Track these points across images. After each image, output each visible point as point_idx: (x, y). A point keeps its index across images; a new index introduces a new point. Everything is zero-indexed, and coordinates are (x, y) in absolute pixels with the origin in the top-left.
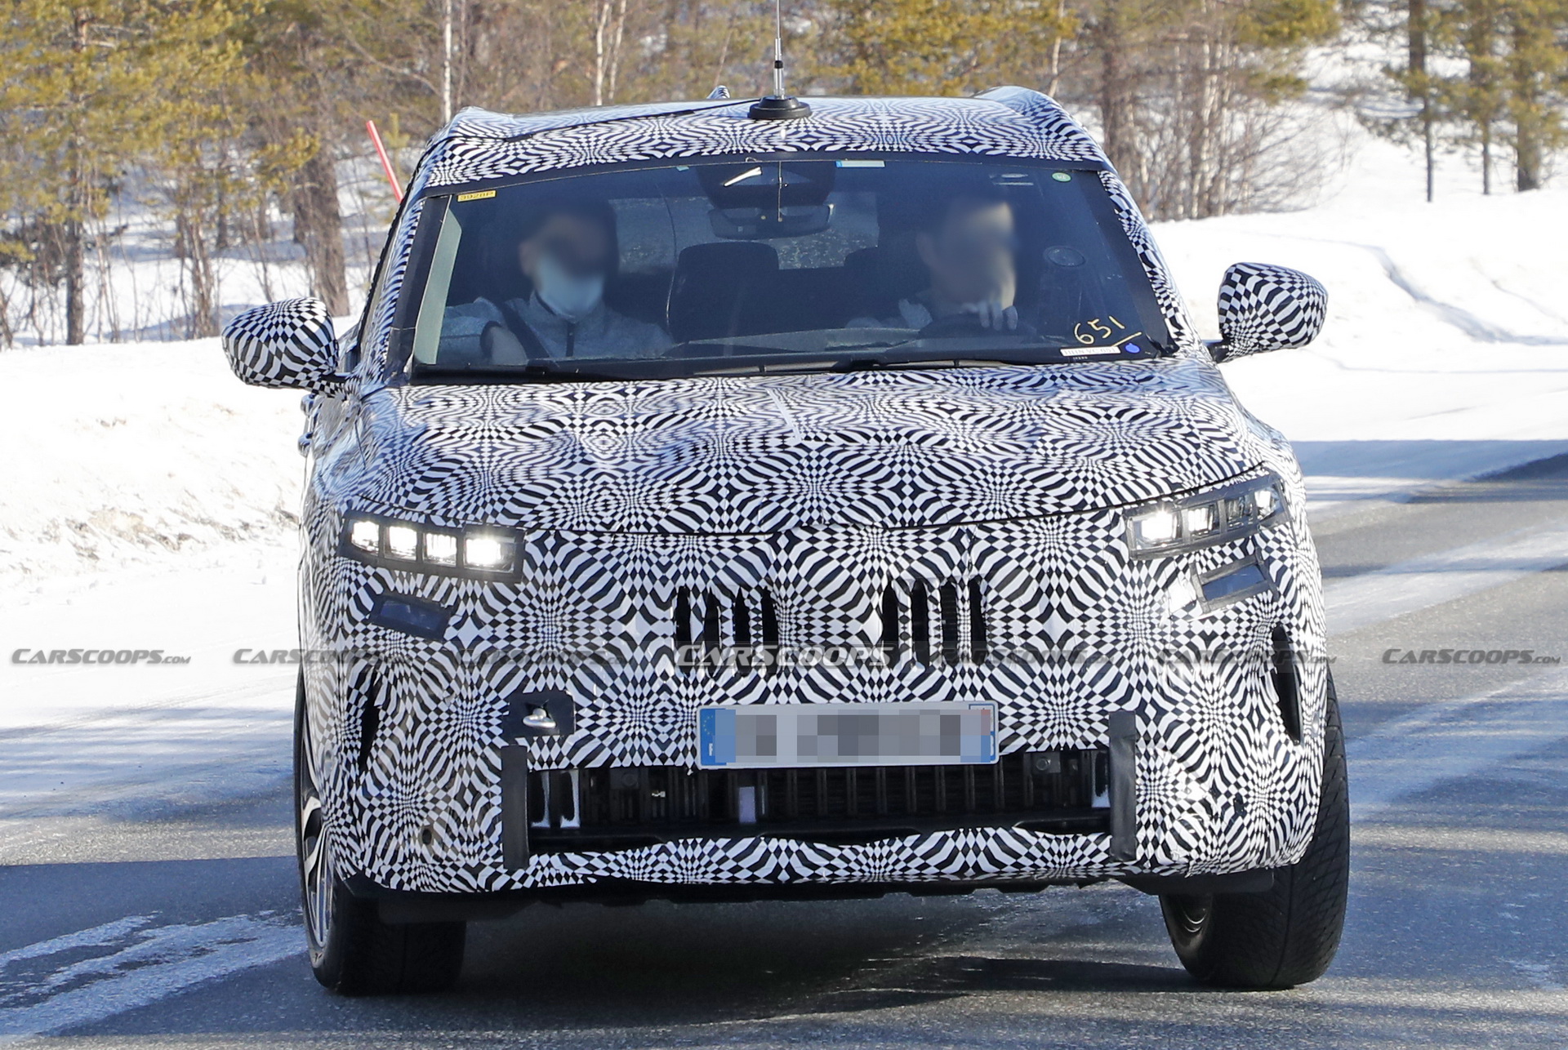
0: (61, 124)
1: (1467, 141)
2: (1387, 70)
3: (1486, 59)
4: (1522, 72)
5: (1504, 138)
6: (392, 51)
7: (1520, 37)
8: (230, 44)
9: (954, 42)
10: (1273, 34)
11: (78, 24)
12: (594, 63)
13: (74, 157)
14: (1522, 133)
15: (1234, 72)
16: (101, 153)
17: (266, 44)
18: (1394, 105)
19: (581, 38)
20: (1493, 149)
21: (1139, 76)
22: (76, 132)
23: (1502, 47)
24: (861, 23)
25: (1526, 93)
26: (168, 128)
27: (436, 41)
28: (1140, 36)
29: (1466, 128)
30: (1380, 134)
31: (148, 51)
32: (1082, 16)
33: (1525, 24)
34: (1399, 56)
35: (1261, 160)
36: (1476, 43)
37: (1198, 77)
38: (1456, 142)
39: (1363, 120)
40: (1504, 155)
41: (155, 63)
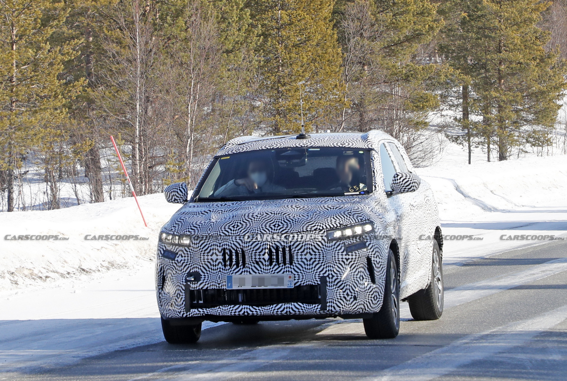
0: (6, 137)
1: (482, 143)
2: (455, 119)
3: (489, 116)
4: (501, 120)
5: (495, 142)
6: (119, 112)
8: (64, 109)
9: (309, 109)
10: (417, 107)
11: (12, 102)
12: (188, 116)
13: (10, 148)
14: (501, 140)
16: (20, 146)
17: (76, 109)
18: (458, 131)
19: (183, 108)
20: (491, 146)
21: (372, 121)
22: (11, 139)
23: (494, 111)
24: (278, 103)
26: (42, 138)
27: (134, 108)
28: (373, 107)
29: (482, 139)
30: (453, 141)
31: (36, 112)
32: (353, 100)
33: (502, 104)
34: (459, 115)
35: (412, 149)
36: (485, 110)
38: (479, 144)
39: (447, 136)
41: (39, 116)
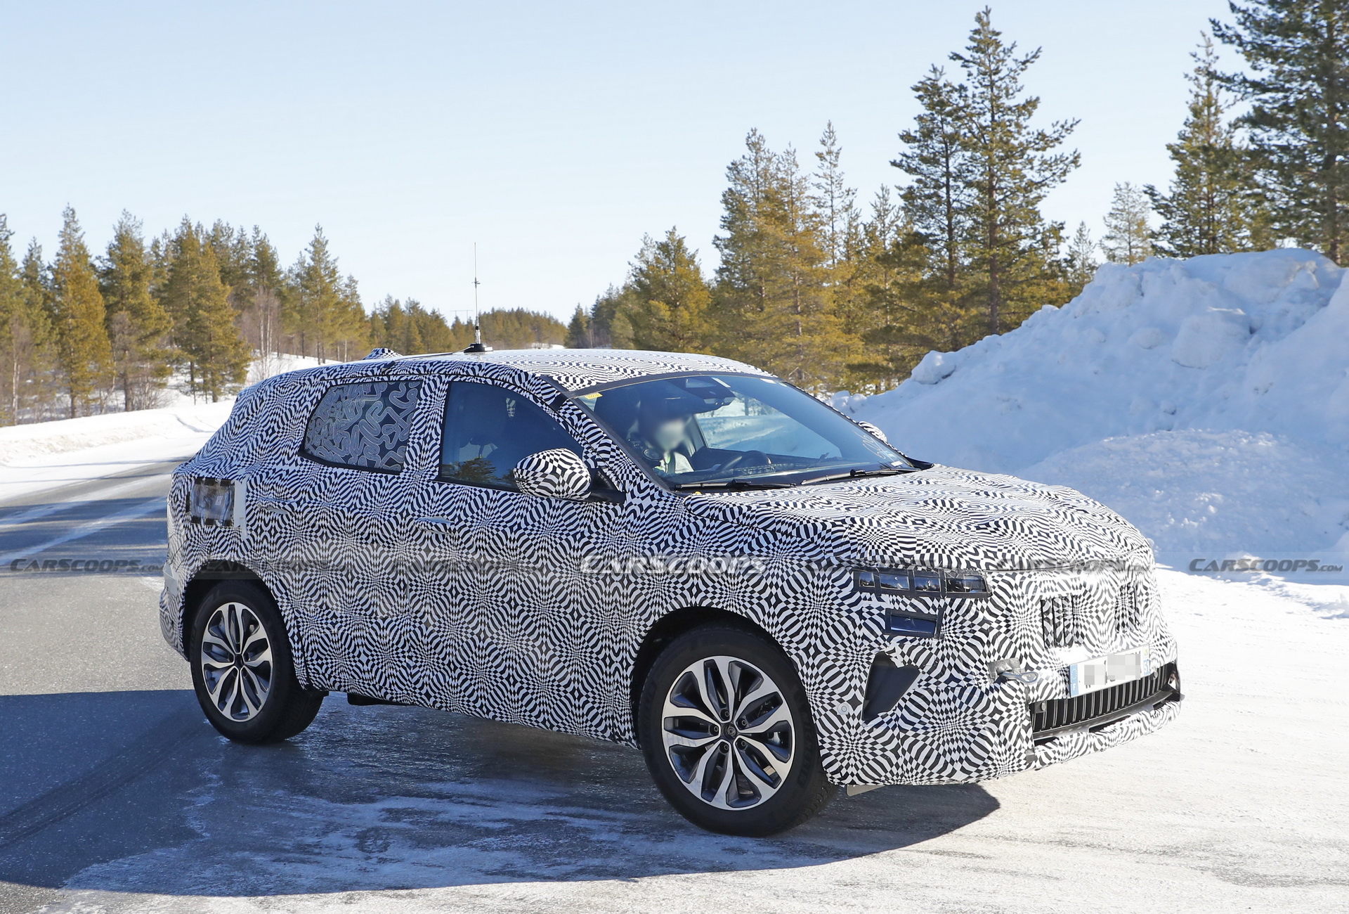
7: (212, 374)
15: (153, 382)
25: (214, 385)
37: (144, 384)
40: (210, 397)
